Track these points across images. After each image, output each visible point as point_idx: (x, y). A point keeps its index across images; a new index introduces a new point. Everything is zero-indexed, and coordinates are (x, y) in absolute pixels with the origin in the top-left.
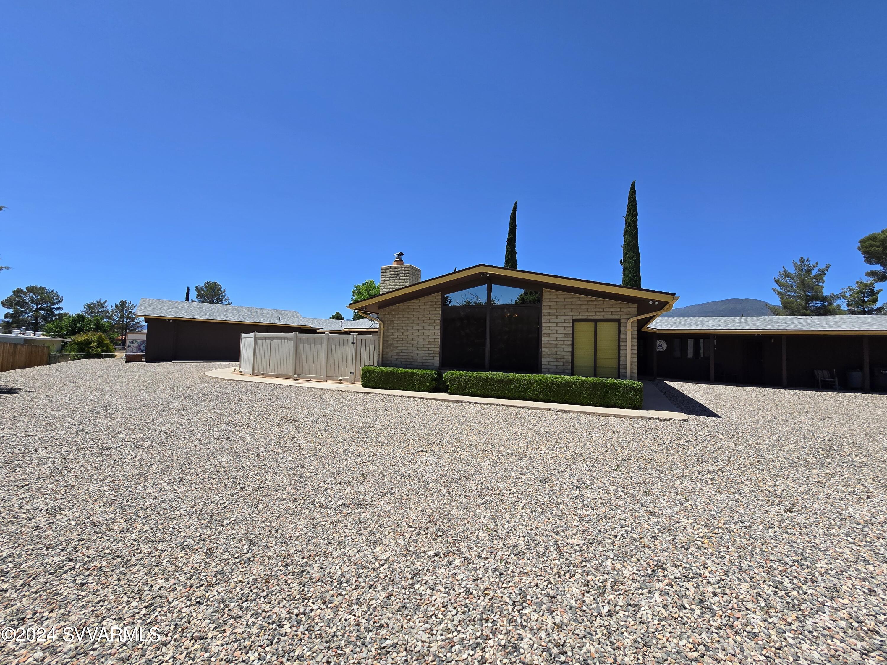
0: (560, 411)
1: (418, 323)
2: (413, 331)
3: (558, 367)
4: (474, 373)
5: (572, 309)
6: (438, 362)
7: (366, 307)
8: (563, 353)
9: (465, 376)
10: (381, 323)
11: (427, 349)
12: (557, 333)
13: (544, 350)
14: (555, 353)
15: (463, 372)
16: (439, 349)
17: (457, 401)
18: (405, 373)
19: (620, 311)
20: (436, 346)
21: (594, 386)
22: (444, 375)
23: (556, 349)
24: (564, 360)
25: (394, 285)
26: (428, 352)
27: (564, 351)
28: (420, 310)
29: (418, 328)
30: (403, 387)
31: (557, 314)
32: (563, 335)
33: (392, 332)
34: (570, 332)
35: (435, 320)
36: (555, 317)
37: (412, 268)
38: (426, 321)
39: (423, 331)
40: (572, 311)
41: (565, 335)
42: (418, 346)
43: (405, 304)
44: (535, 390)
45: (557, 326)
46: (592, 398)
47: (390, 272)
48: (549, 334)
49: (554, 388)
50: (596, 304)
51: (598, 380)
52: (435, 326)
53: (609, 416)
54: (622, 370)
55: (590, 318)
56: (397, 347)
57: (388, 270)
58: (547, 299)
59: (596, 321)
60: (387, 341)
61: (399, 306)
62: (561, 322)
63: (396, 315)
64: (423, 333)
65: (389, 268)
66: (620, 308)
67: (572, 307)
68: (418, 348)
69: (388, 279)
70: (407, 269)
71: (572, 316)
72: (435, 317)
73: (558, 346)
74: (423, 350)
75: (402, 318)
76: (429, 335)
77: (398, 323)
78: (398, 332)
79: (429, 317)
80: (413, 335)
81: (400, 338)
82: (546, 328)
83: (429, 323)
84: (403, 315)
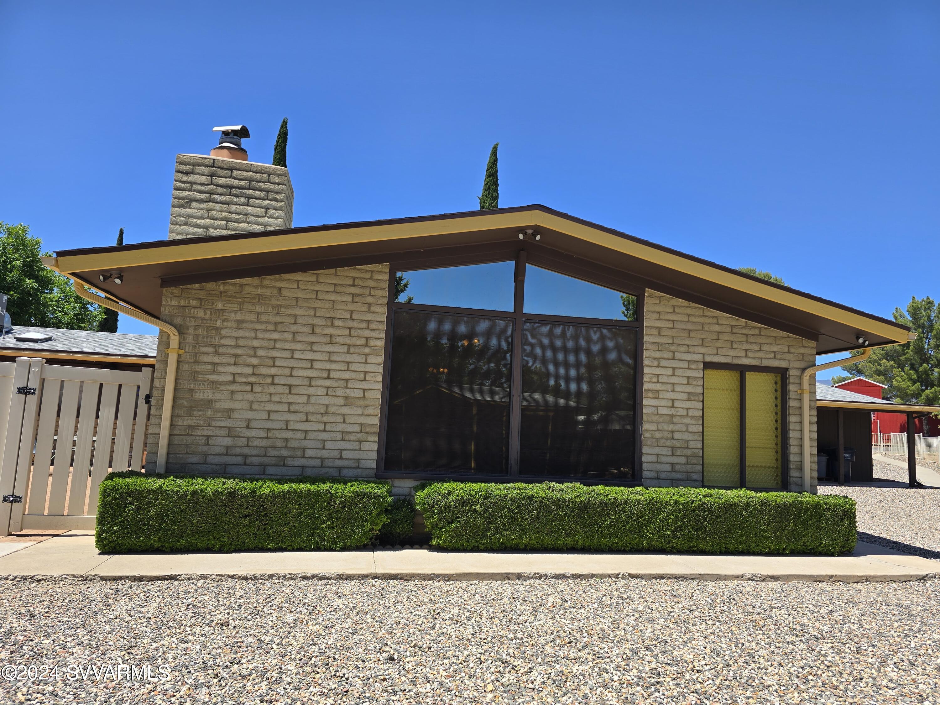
1: (312, 343)
2: (292, 363)
3: (677, 467)
5: (703, 340)
6: (374, 455)
7: (121, 273)
8: (686, 436)
9: (486, 498)
10: (169, 329)
11: (339, 419)
12: (673, 391)
13: (647, 427)
14: (670, 436)
15: (478, 487)
16: (376, 421)
17: (506, 577)
19: (789, 352)
20: (370, 411)
21: (783, 510)
22: (420, 496)
23: (671, 427)
24: (689, 452)
25: (228, 220)
26: (341, 427)
27: (687, 431)
28: (317, 304)
30: (273, 540)
31: (673, 348)
32: (685, 396)
33: (214, 364)
34: (699, 390)
35: (367, 339)
36: (670, 355)
38: (339, 340)
39: (328, 366)
40: (702, 345)
41: (690, 396)
42: (310, 409)
44: (664, 525)
45: (673, 375)
47: (212, 175)
48: (658, 391)
49: (705, 519)
50: (747, 335)
51: (789, 496)
52: (366, 355)
54: (793, 473)
55: (733, 361)
56: (231, 411)
57: (206, 170)
58: (655, 312)
59: (742, 370)
60: (192, 391)
61: (241, 285)
62: (682, 366)
63: (230, 311)
64: (329, 371)
65: (207, 162)
66: (789, 346)
67: (703, 337)
68: (307, 414)
69: (203, 196)
70: (277, 180)
71: (704, 354)
72: (368, 328)
73: (675, 420)
74: (325, 423)
75: (252, 322)
76: (347, 380)
77: (237, 338)
78: (235, 364)
79: (350, 329)
80: (291, 375)
81: (241, 383)
82: (651, 378)
83: (349, 346)
84: (259, 313)
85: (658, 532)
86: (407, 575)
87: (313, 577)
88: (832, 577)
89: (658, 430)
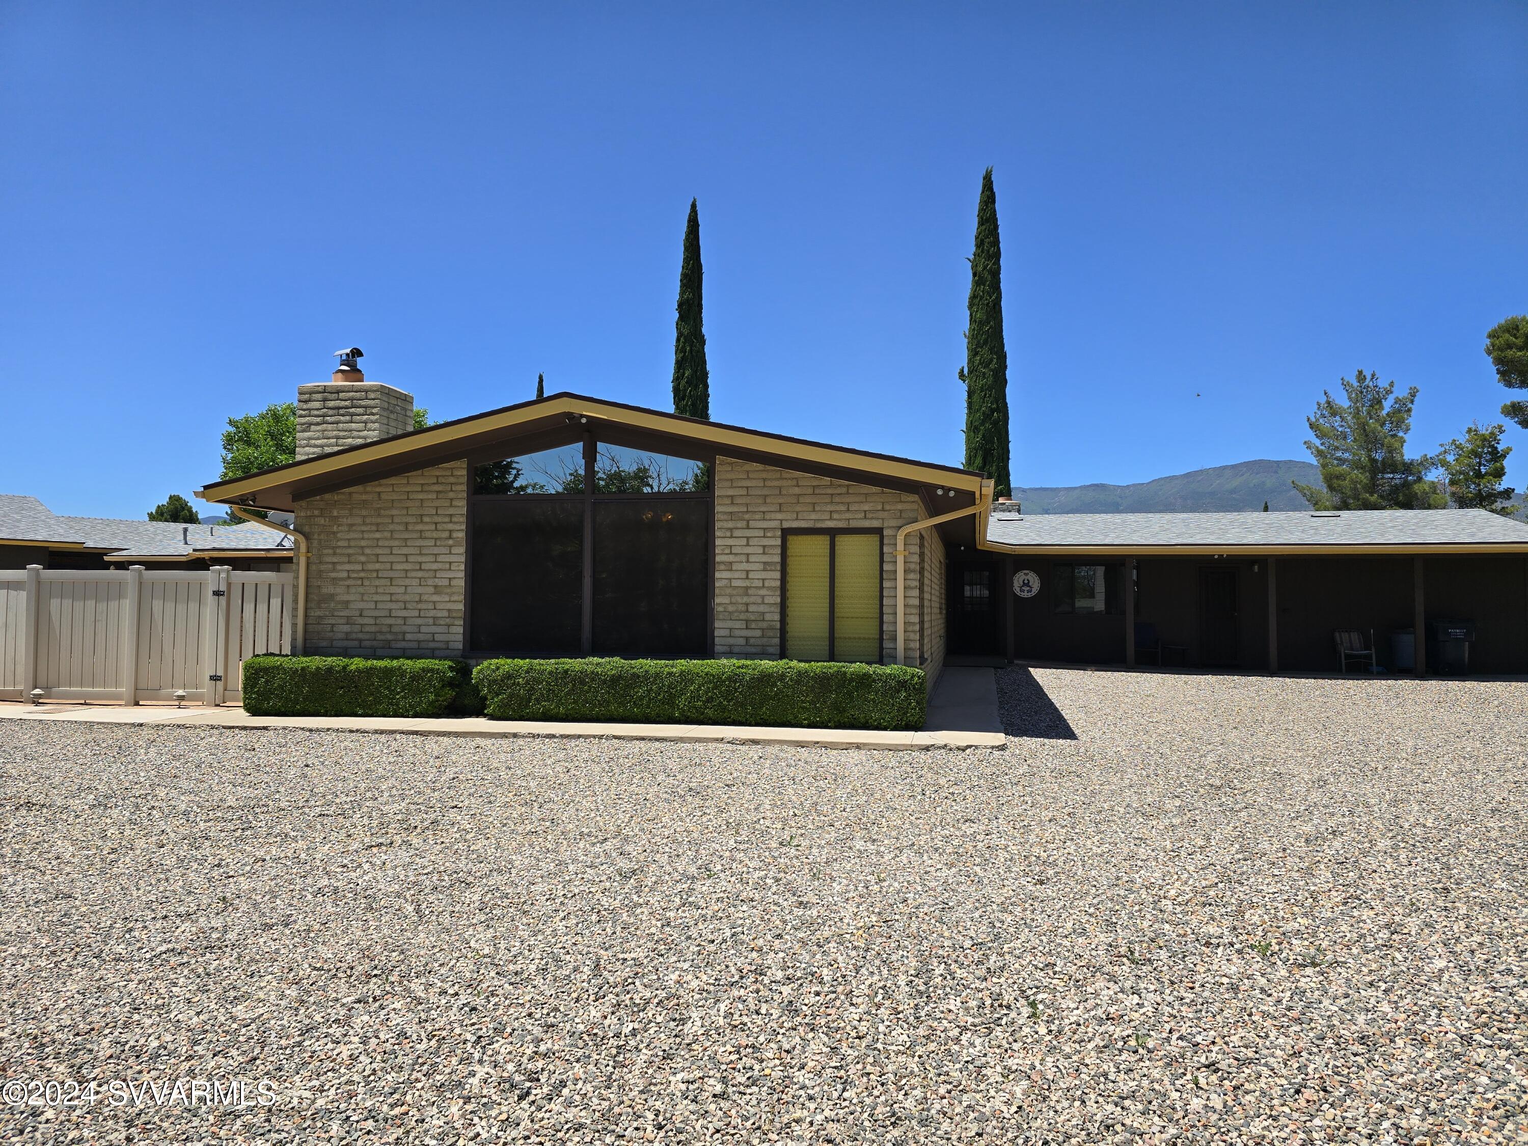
0: (744, 742)
1: (406, 539)
2: (392, 558)
3: (752, 641)
4: (549, 664)
5: (780, 504)
6: (460, 637)
7: (254, 496)
8: (762, 608)
9: (527, 672)
10: (301, 538)
11: (431, 606)
12: (748, 561)
13: (720, 600)
14: (744, 608)
15: (521, 662)
16: (461, 606)
17: (504, 736)
18: (370, 671)
19: (883, 510)
20: (455, 598)
21: (823, 680)
22: (475, 671)
23: (745, 599)
24: (765, 625)
25: (338, 438)
26: (432, 613)
27: (763, 603)
28: (409, 504)
29: (405, 551)
30: (363, 708)
31: (747, 516)
32: (761, 567)
33: (334, 563)
34: (778, 559)
35: (450, 531)
36: (744, 524)
37: (386, 392)
38: (428, 534)
39: (420, 559)
40: (780, 511)
41: (766, 566)
42: (407, 598)
43: (369, 489)
44: (695, 697)
45: (748, 545)
46: (820, 710)
47: (325, 400)
48: (731, 563)
49: (736, 690)
50: (832, 495)
51: (833, 666)
52: (451, 547)
53: (847, 747)
54: (887, 644)
55: (819, 525)
56: (348, 602)
57: (319, 396)
58: (727, 480)
59: (832, 533)
60: (319, 586)
61: (350, 494)
62: (757, 535)
63: (343, 517)
64: (420, 563)
65: (320, 389)
66: (883, 503)
67: (780, 501)
68: (405, 602)
69: (319, 419)
70: (372, 395)
71: (781, 521)
72: (451, 522)
73: (750, 592)
74: (420, 610)
75: (359, 525)
76: (436, 571)
77: (349, 540)
78: (349, 562)
79: (436, 524)
80: (391, 569)
81: (355, 578)
82: (723, 550)
83: (436, 539)
84: (364, 517)
85: (689, 703)
86: (425, 732)
87: (357, 731)
88: (818, 743)
89: (731, 603)
